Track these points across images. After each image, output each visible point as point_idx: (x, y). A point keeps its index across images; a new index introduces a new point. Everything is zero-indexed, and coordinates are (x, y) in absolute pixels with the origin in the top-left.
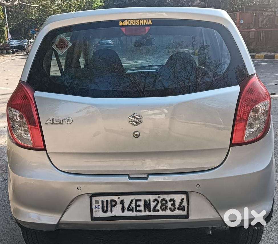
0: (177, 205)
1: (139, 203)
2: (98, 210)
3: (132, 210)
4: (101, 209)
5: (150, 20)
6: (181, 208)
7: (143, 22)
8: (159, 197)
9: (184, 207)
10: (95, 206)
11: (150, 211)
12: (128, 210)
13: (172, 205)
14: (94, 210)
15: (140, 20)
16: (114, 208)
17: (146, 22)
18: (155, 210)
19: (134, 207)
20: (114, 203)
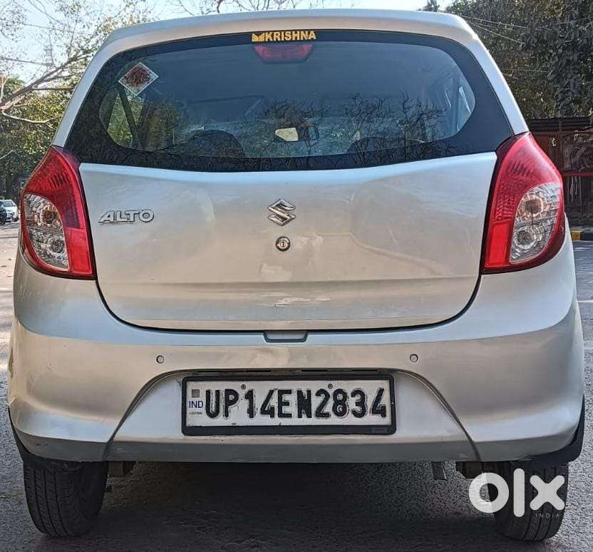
0: (369, 403)
1: (286, 397)
2: (198, 410)
3: (271, 413)
4: (203, 410)
5: (312, 32)
6: (378, 410)
7: (298, 35)
8: (330, 386)
9: (384, 408)
10: (193, 402)
11: (309, 416)
12: (263, 412)
13: (357, 404)
14: (189, 410)
15: (294, 32)
16: (232, 409)
17: (304, 36)
18: (320, 414)
19: (276, 406)
20: (231, 397)
